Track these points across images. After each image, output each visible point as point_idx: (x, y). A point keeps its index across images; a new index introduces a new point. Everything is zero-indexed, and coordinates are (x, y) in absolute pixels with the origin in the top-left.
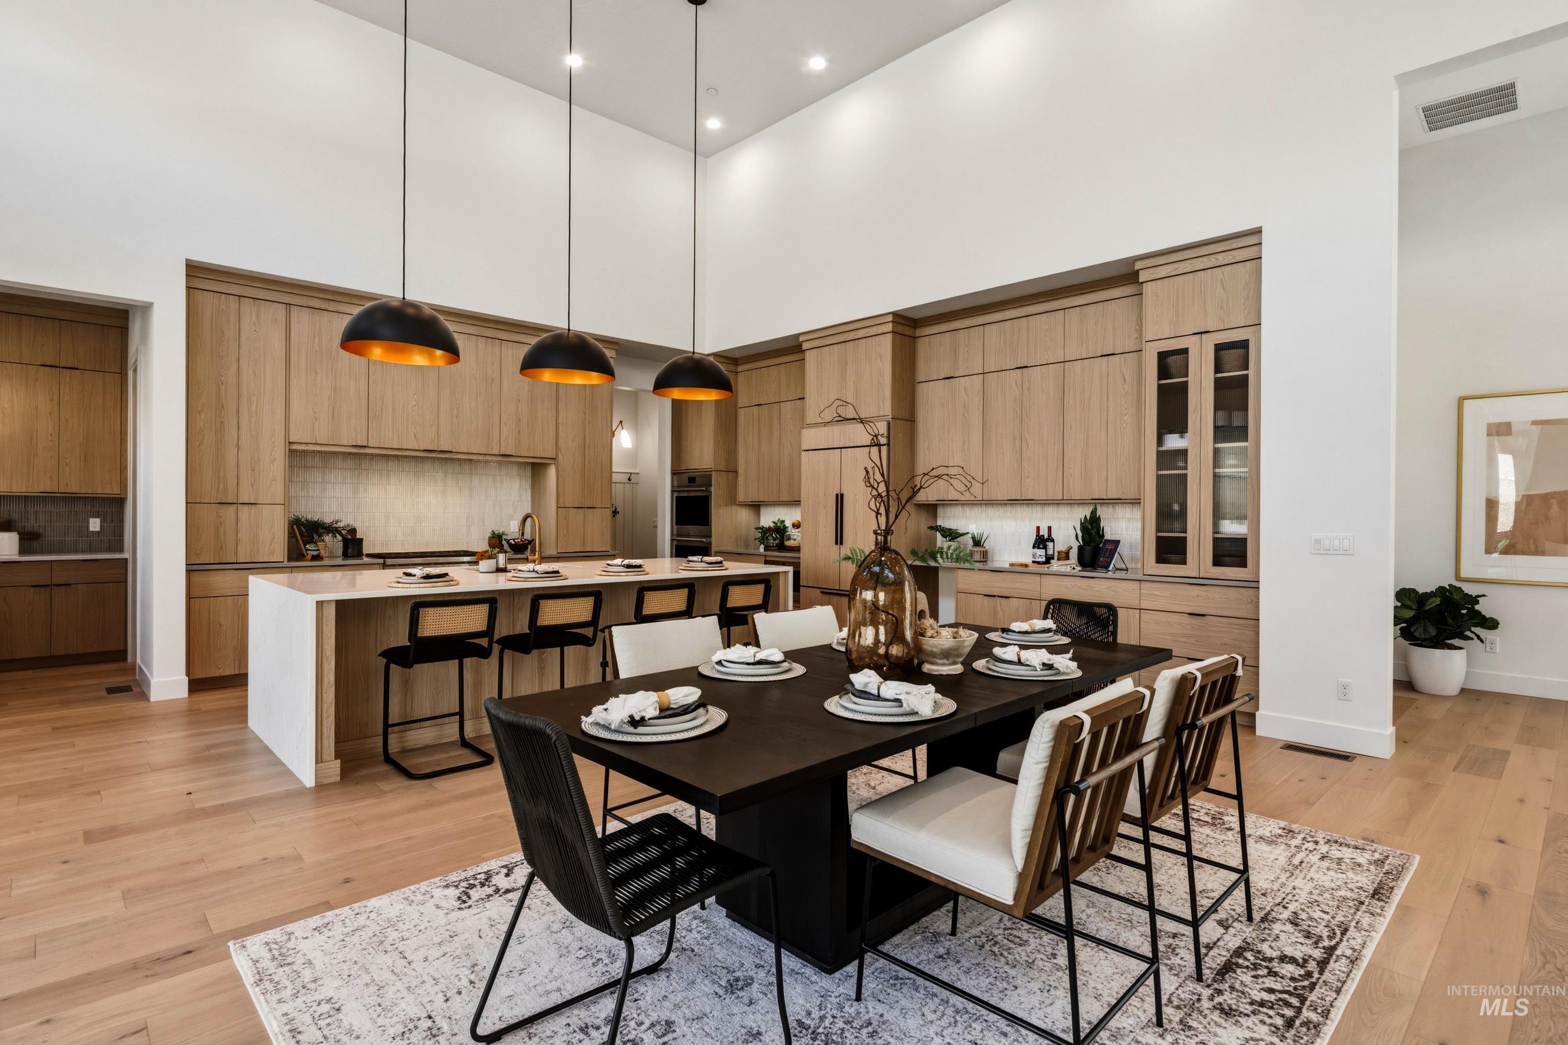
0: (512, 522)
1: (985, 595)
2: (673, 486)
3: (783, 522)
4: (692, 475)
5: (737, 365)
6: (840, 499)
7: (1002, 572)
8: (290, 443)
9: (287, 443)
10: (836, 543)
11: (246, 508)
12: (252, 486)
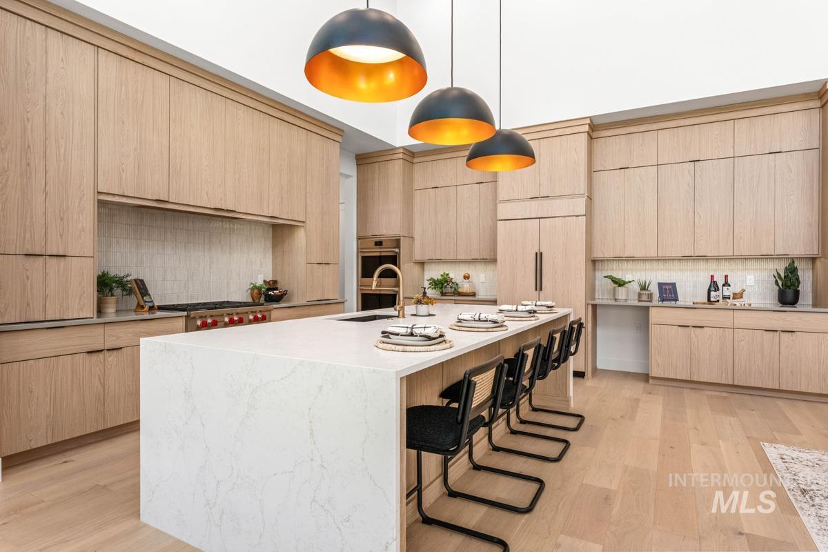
0: (259, 276)
1: (680, 326)
2: (358, 249)
3: (448, 275)
4: (378, 239)
5: (413, 157)
6: (539, 257)
7: (686, 308)
8: (98, 192)
9: (96, 192)
10: (536, 290)
11: (54, 260)
12: (61, 236)
